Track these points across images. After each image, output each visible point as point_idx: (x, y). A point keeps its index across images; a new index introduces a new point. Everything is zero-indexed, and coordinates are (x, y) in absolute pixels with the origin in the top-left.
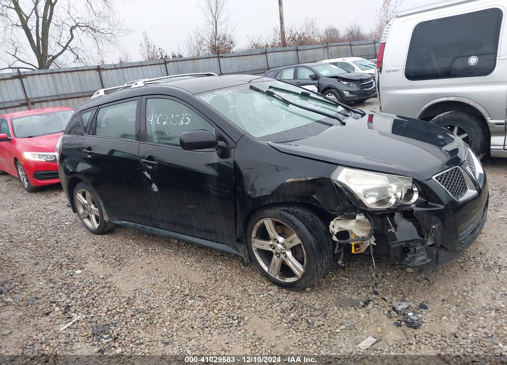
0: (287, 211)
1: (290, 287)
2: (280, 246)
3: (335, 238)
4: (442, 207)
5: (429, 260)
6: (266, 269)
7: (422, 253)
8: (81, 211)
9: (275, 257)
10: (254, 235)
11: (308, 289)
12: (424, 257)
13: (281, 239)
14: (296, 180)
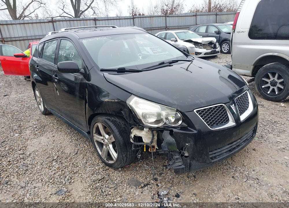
0: (109, 120)
1: (110, 166)
2: (106, 141)
3: (132, 141)
4: (195, 132)
5: (183, 166)
6: (100, 153)
7: (179, 160)
8: (38, 100)
9: (104, 147)
10: (94, 132)
11: (120, 169)
12: (180, 164)
13: (107, 136)
14: (110, 100)
